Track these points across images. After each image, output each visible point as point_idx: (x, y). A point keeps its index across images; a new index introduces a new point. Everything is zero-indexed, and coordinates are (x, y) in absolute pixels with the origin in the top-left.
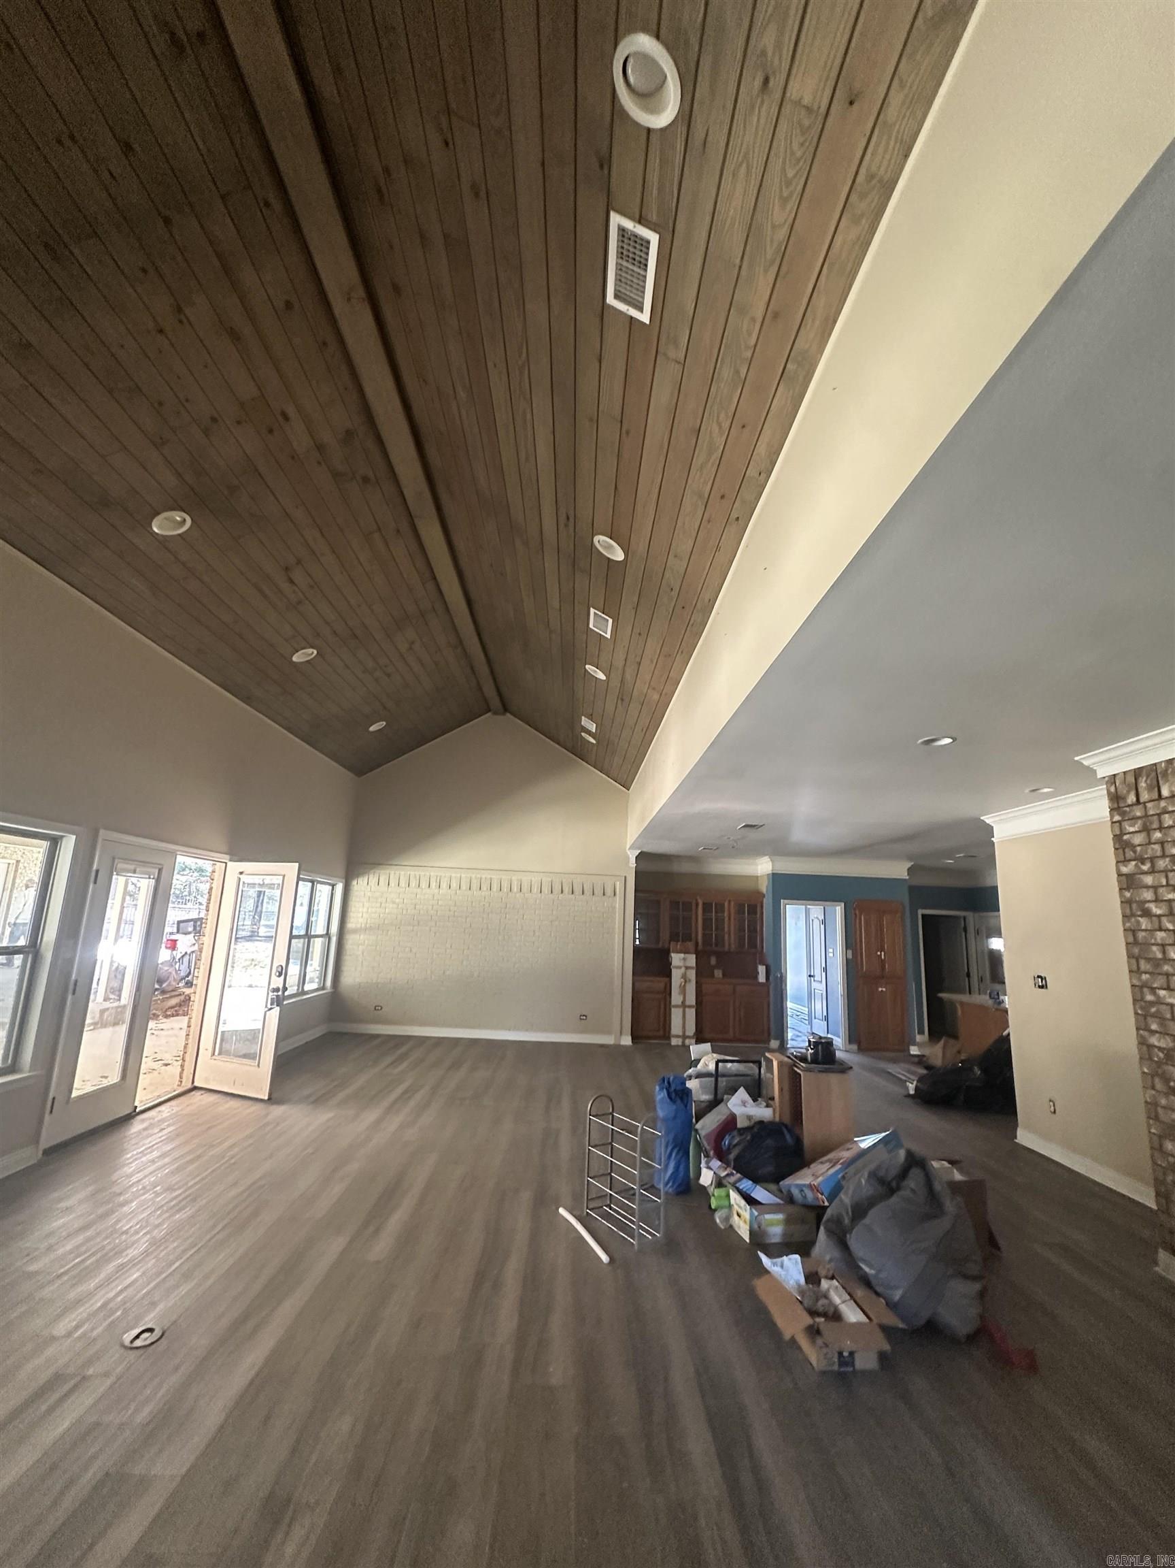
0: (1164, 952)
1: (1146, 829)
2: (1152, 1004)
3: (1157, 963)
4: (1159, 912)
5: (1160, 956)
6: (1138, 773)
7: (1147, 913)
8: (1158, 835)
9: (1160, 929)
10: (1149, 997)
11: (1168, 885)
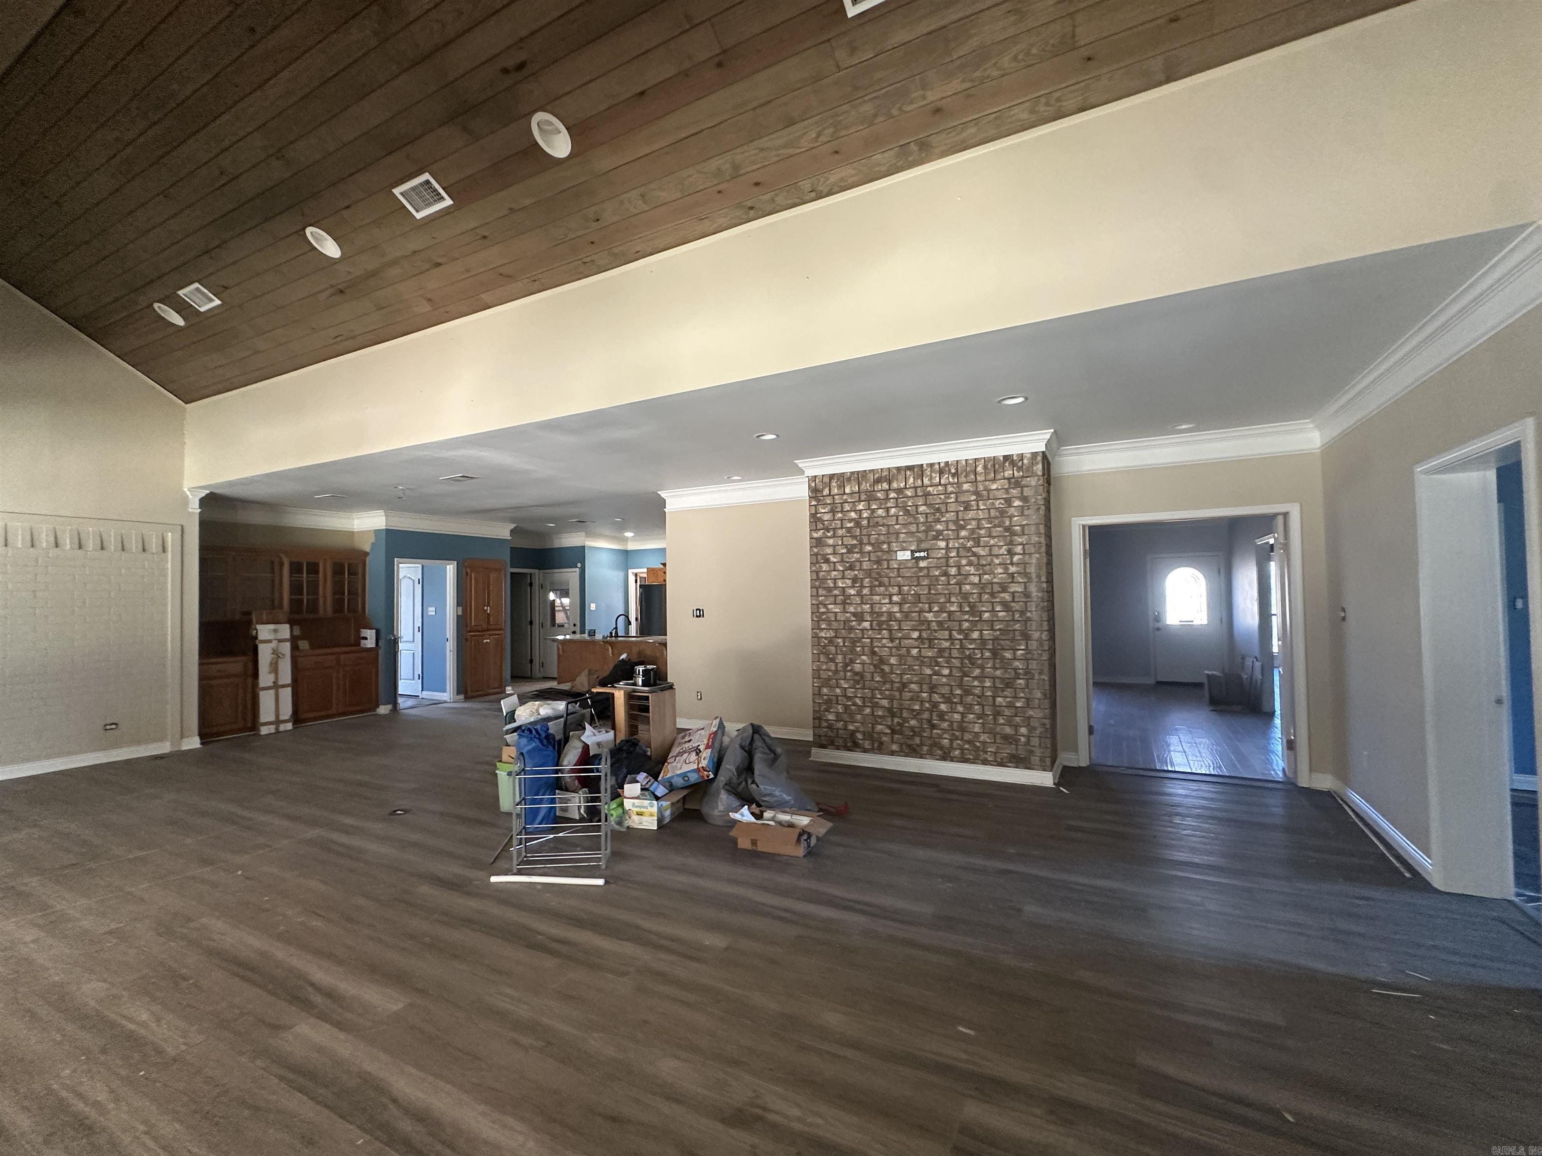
0: (835, 583)
1: (833, 511)
2: (823, 613)
3: (829, 590)
4: (835, 560)
5: (832, 585)
6: (832, 477)
7: (827, 561)
8: (840, 515)
9: (834, 570)
10: (822, 610)
11: (842, 544)
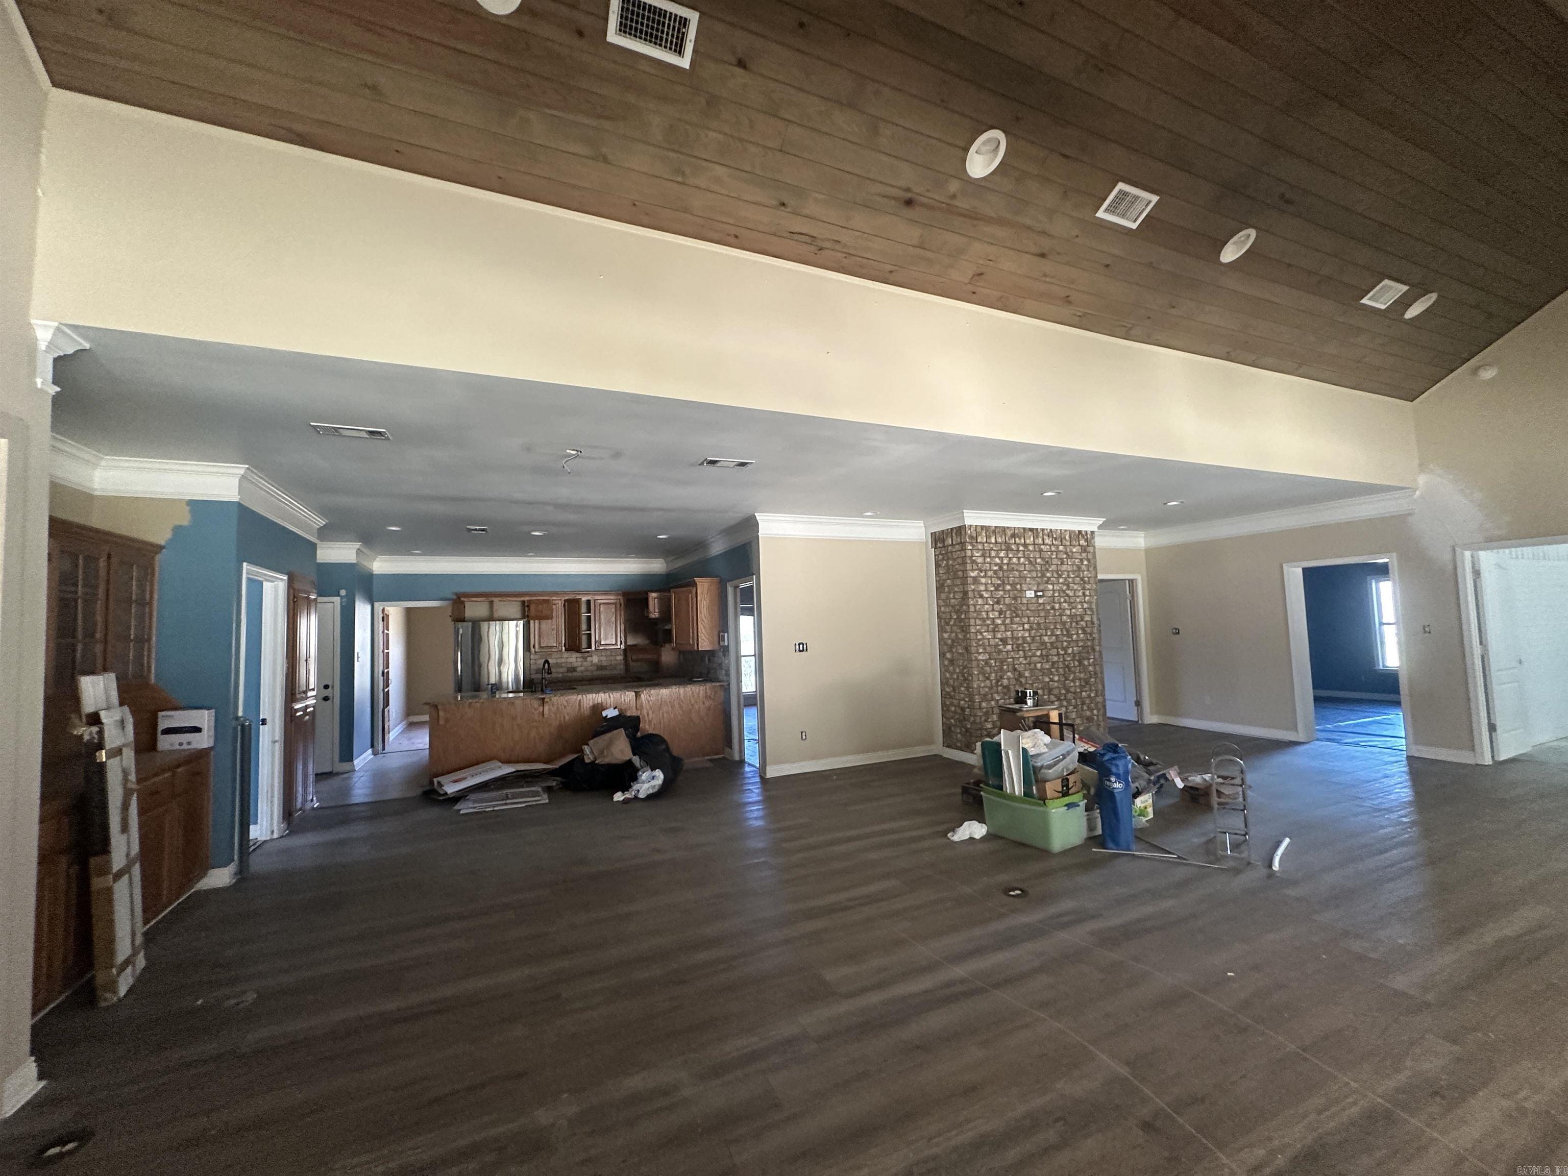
0: (987, 615)
1: (983, 556)
2: (980, 640)
3: (984, 620)
4: (987, 596)
5: (985, 616)
6: (982, 527)
7: (981, 596)
8: (988, 560)
9: (987, 604)
10: (979, 637)
11: (991, 583)
